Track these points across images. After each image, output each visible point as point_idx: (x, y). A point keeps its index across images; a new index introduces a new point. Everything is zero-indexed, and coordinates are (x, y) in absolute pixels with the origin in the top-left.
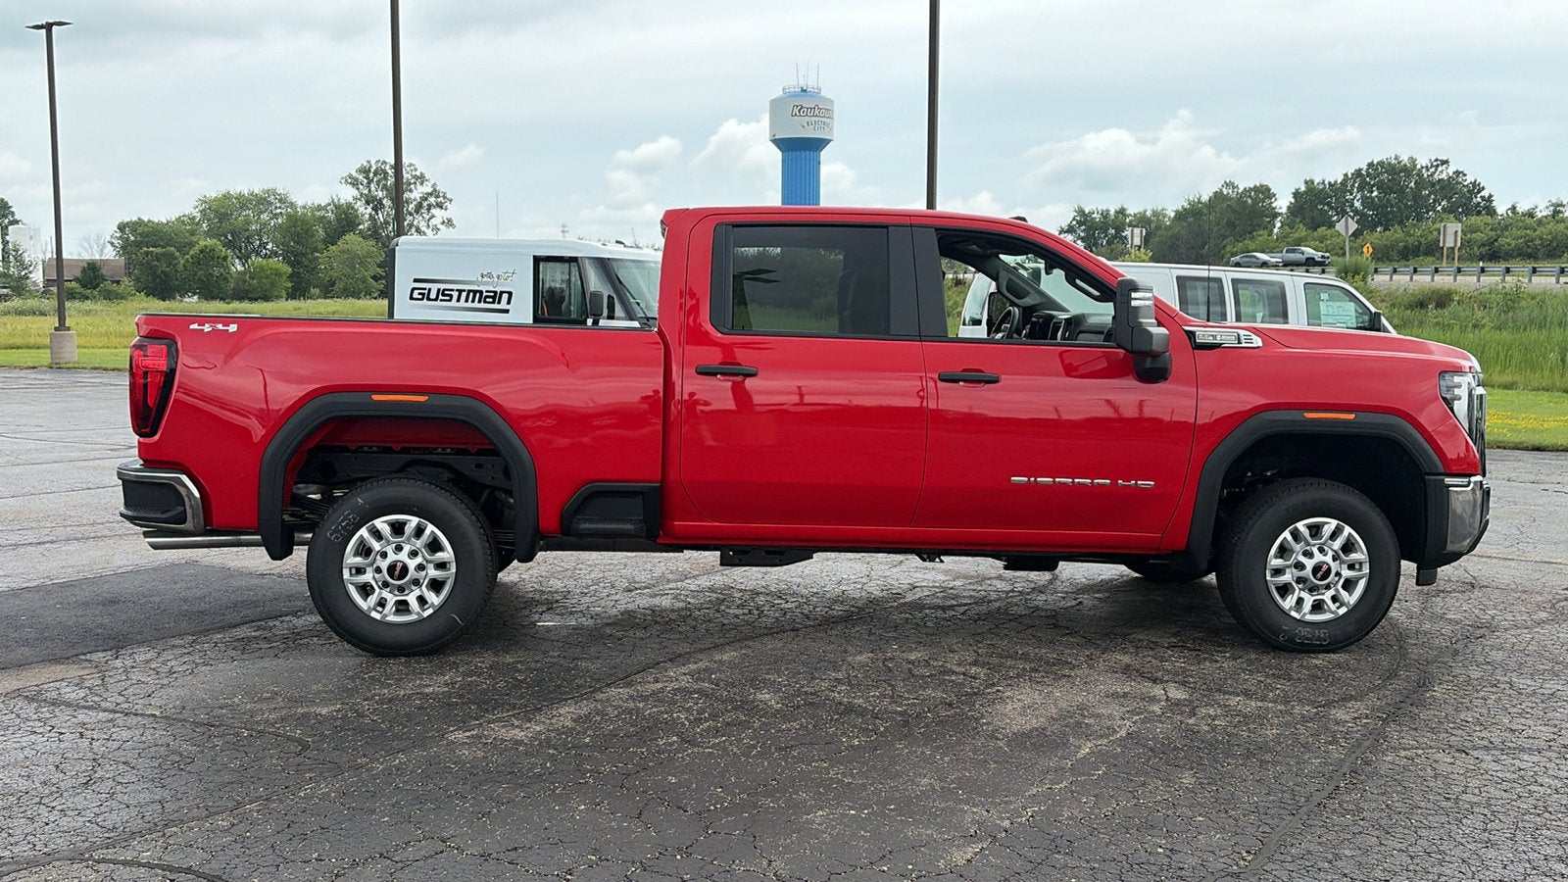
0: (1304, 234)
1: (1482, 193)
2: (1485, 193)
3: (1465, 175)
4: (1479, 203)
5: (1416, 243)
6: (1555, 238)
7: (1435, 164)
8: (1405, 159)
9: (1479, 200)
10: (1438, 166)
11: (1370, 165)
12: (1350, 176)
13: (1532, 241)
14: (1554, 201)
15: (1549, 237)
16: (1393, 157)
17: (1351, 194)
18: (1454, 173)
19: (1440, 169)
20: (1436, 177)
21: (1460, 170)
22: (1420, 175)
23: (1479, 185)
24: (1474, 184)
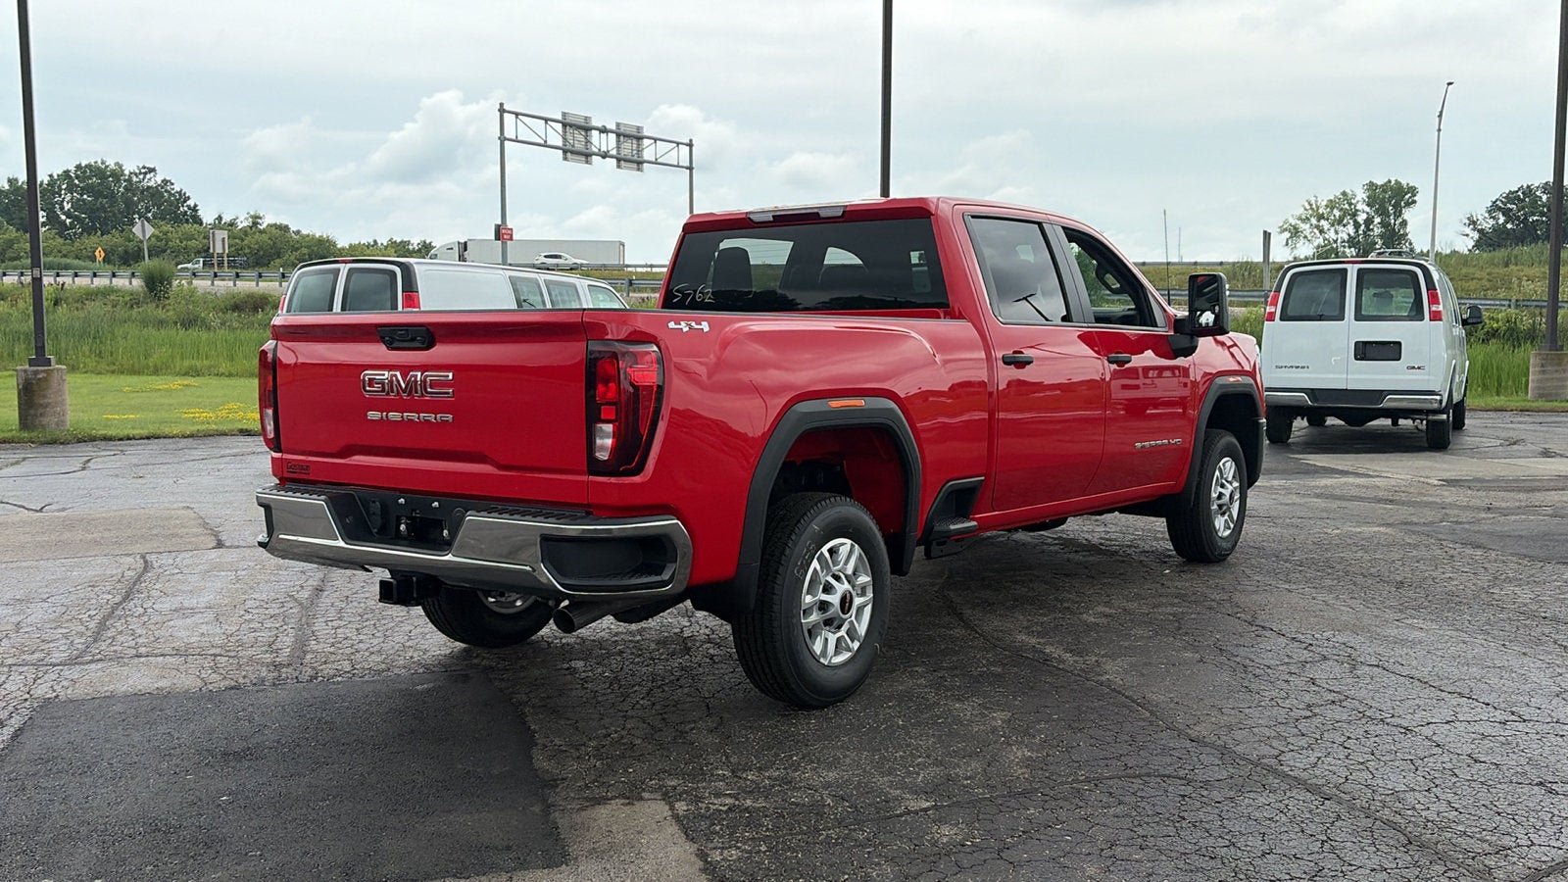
0: (14, 234)
1: (188, 203)
2: (191, 203)
3: (173, 184)
4: (186, 212)
5: (136, 249)
6: (261, 248)
7: (143, 171)
8: (111, 163)
9: (186, 209)
10: (145, 173)
11: (78, 167)
12: (56, 177)
13: (241, 249)
14: (252, 213)
15: (256, 246)
16: (99, 162)
17: (60, 196)
18: (162, 181)
19: (148, 176)
20: (145, 184)
21: (168, 178)
22: (129, 181)
23: (185, 194)
24: (180, 193)
